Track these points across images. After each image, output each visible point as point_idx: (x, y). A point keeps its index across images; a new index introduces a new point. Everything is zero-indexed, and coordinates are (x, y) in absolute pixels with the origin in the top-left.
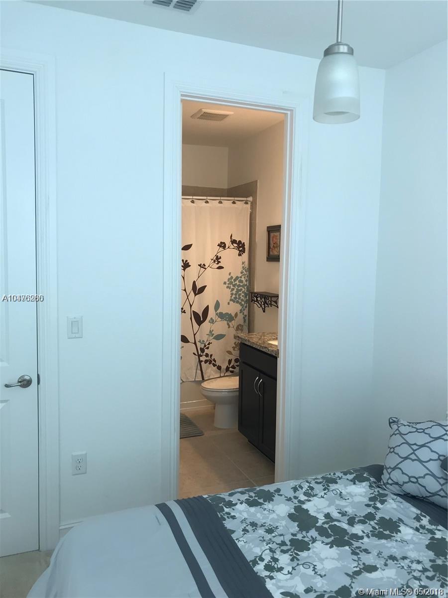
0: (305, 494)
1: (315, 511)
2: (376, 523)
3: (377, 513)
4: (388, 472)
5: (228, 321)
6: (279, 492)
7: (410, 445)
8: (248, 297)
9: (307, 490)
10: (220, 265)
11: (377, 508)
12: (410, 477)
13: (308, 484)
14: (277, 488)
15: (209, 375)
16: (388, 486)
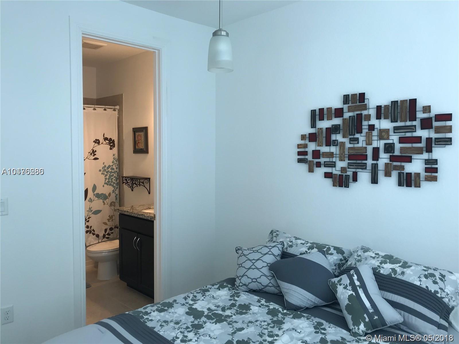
0: (192, 300)
1: (201, 308)
2: (237, 308)
3: (236, 303)
4: (239, 279)
5: (103, 199)
6: (176, 302)
7: (250, 260)
8: (118, 180)
9: (193, 298)
10: (95, 157)
11: (236, 300)
12: (252, 279)
13: (193, 295)
14: (174, 300)
15: (89, 242)
16: (239, 287)
